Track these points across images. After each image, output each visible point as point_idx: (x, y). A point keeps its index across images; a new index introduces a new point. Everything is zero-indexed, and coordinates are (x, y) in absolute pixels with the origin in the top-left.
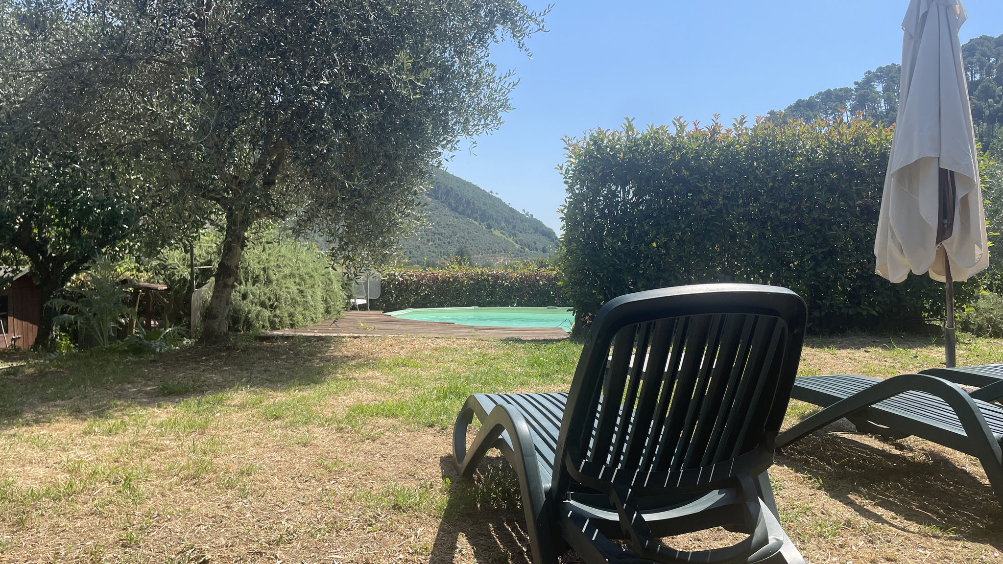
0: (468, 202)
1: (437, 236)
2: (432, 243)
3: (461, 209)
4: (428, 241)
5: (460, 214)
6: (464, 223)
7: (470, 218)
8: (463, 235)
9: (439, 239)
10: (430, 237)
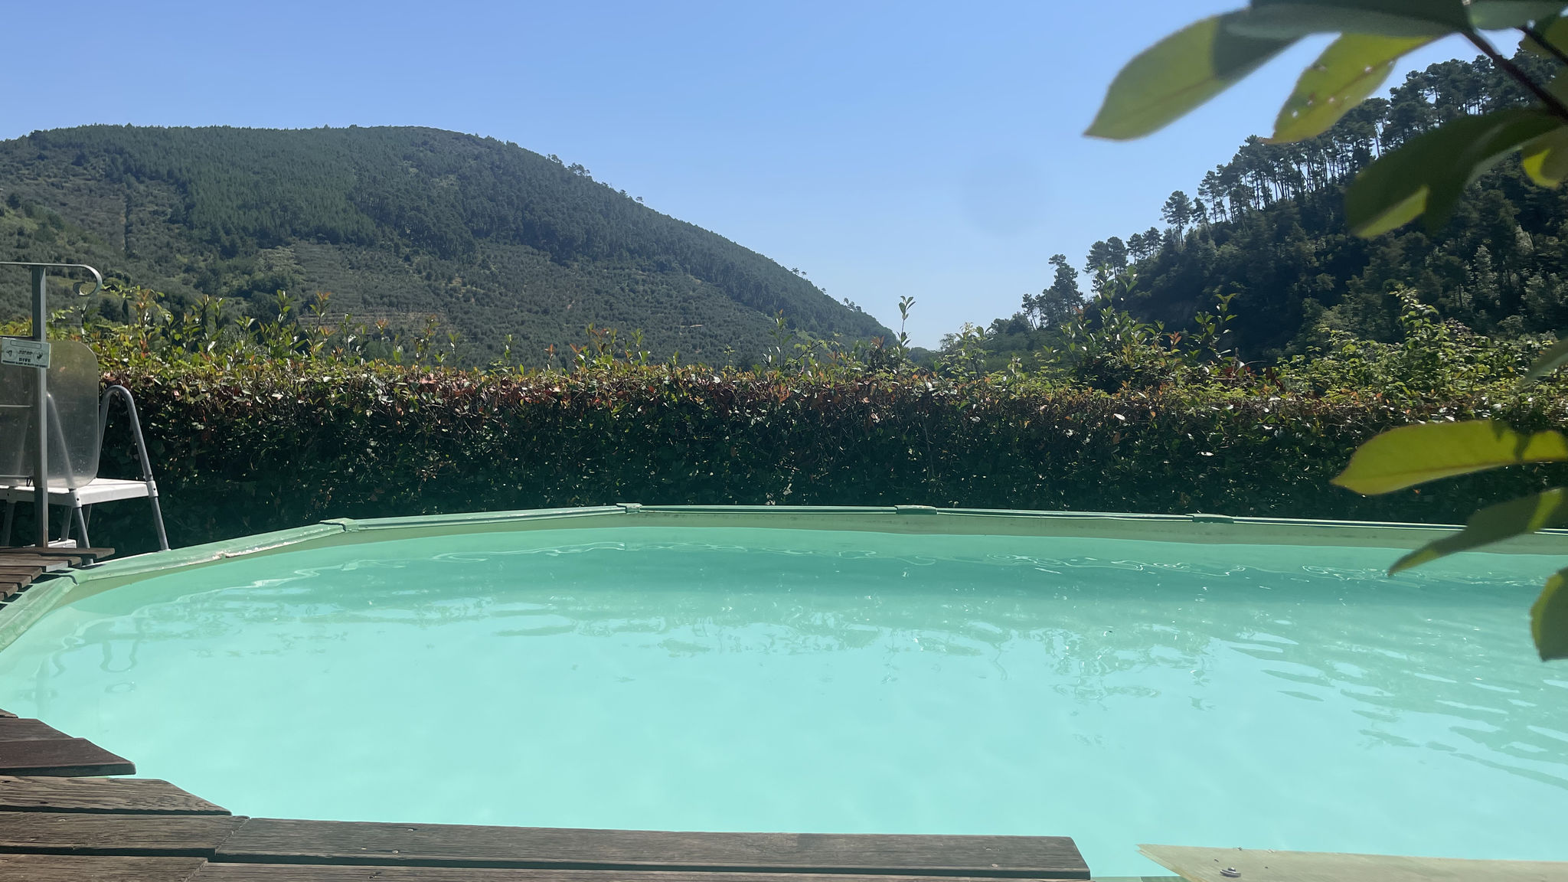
0: (758, 287)
1: (709, 340)
2: (700, 350)
3: (747, 296)
4: (695, 347)
5: (746, 304)
6: (752, 320)
7: (761, 311)
8: (749, 338)
9: (712, 344)
10: (697, 342)
